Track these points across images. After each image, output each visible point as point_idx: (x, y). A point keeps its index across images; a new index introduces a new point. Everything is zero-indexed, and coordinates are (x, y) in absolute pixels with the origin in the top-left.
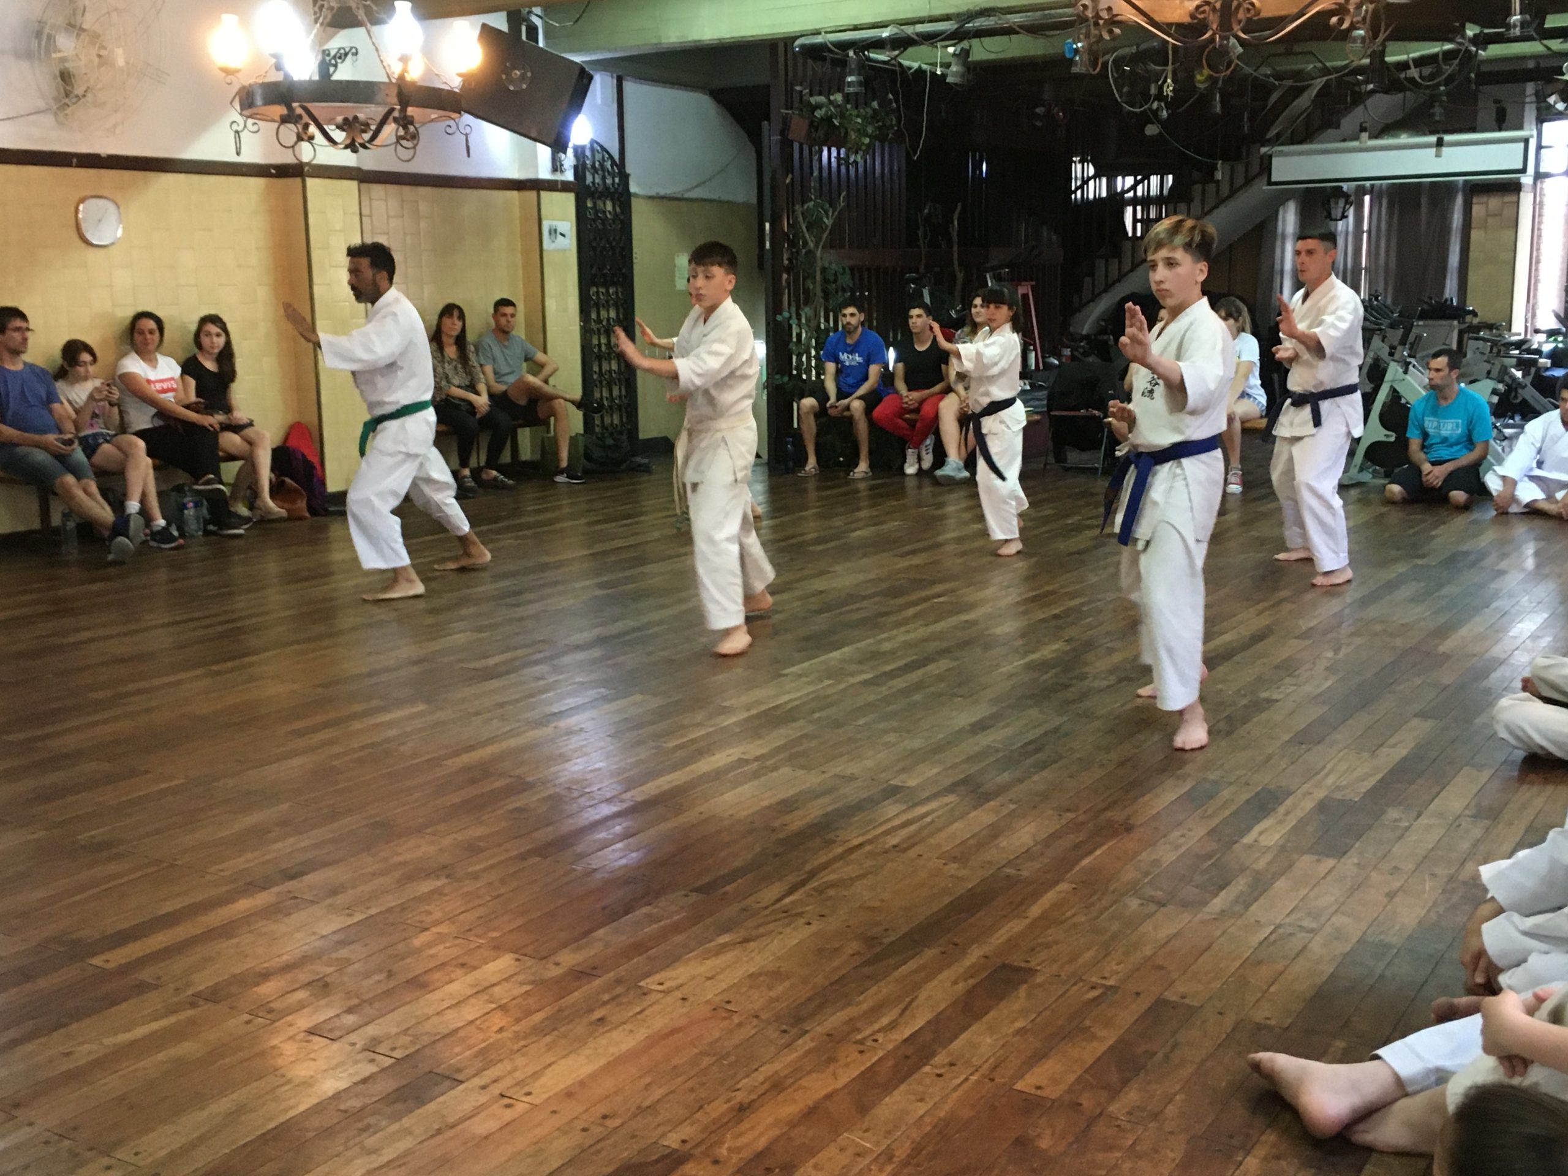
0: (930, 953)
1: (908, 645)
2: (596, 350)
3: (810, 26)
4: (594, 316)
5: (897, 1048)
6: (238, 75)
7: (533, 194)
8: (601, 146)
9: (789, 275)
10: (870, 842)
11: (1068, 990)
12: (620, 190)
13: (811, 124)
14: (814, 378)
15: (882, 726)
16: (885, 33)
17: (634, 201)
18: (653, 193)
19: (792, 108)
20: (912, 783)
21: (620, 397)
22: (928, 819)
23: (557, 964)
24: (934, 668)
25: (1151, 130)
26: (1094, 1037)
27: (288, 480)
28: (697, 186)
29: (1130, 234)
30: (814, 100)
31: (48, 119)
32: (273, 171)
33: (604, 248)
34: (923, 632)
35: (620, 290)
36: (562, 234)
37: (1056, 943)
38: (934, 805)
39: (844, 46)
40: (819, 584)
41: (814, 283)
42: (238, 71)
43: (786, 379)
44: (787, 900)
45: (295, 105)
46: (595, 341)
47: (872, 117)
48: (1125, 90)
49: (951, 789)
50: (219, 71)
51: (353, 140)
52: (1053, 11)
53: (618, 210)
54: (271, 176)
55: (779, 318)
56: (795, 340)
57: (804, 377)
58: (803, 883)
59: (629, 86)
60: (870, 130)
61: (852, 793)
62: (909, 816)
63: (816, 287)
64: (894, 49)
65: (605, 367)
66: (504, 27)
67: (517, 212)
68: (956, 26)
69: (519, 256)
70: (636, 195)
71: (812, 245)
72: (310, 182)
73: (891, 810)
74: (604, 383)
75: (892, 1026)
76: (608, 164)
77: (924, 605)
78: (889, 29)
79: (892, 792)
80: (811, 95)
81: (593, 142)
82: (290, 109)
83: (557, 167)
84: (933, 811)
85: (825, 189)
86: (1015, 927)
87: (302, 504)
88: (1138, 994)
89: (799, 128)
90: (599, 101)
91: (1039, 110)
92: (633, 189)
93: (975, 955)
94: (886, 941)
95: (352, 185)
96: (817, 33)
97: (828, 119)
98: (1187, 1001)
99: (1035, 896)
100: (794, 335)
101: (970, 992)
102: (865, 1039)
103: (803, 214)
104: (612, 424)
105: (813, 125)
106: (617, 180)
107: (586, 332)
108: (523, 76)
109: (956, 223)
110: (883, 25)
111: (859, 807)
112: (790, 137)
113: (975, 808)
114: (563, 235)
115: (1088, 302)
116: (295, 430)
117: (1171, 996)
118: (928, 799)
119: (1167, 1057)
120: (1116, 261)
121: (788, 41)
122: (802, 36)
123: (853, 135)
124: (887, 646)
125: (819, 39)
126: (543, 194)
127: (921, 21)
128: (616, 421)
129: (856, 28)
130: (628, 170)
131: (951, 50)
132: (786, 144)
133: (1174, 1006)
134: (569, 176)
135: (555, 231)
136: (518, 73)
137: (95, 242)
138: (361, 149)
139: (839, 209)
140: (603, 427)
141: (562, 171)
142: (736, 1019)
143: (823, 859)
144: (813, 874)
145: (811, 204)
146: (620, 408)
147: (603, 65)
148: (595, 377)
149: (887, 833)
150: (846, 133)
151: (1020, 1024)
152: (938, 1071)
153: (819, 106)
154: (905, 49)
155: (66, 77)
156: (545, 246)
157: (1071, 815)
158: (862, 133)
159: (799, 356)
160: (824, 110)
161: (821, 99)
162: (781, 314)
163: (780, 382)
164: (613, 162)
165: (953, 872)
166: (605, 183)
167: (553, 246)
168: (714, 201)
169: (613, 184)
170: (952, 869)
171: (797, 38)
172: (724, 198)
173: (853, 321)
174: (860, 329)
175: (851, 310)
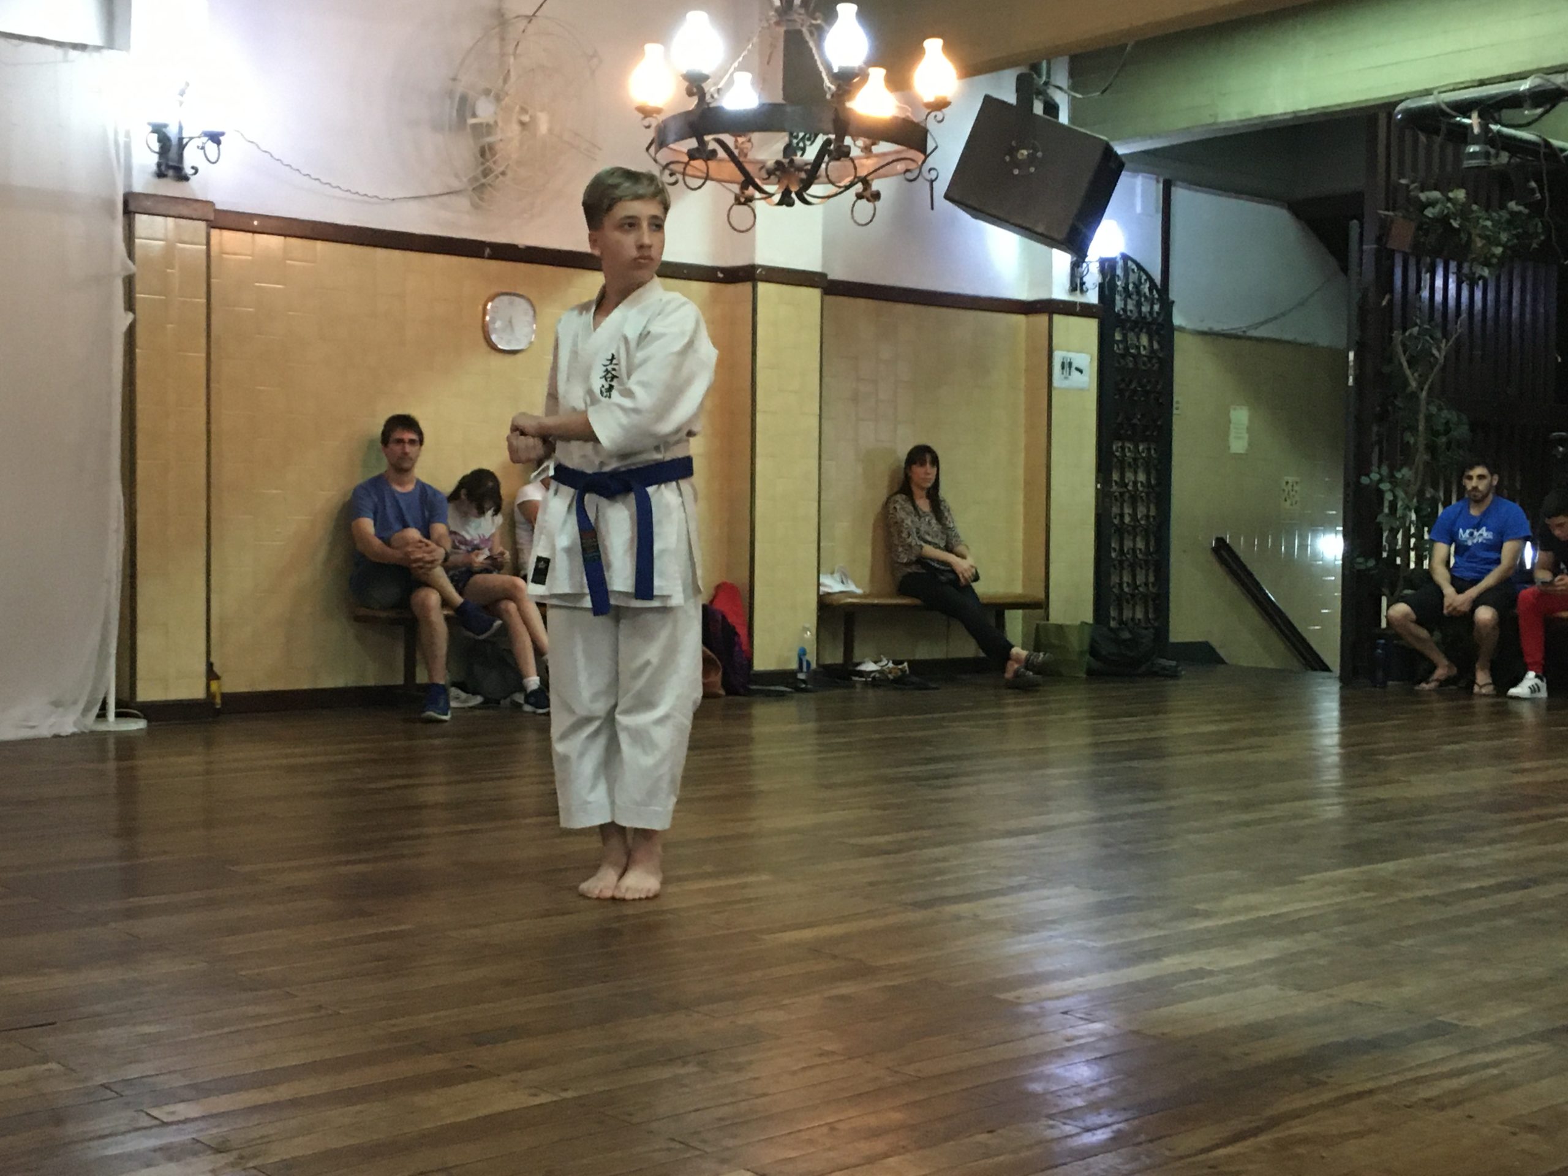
2: (1116, 521)
3: (1420, 86)
4: (1115, 477)
7: (1044, 319)
8: (1140, 267)
9: (1380, 426)
12: (1160, 320)
13: (1419, 228)
14: (1412, 566)
15: (1442, 950)
16: (1524, 86)
17: (1177, 336)
18: (1204, 327)
19: (1393, 210)
20: (1478, 1023)
21: (1146, 584)
24: (1544, 893)
28: (1262, 323)
30: (1423, 196)
31: (463, 202)
32: (720, 275)
33: (1135, 391)
34: (1535, 851)
35: (1153, 446)
36: (1077, 369)
38: (1510, 1053)
39: (1464, 107)
40: (1381, 793)
41: (1416, 435)
43: (1371, 563)
44: (1221, 1152)
46: (1115, 510)
47: (1509, 222)
50: (636, 113)
51: (788, 190)
53: (1156, 346)
54: (721, 281)
55: (1365, 480)
56: (1386, 510)
57: (1398, 561)
58: (1255, 1132)
59: (1180, 194)
60: (1504, 237)
61: (1367, 1026)
62: (1462, 1064)
63: (1418, 440)
64: (1536, 107)
65: (1128, 544)
66: (1011, 98)
67: (1021, 338)
69: (1022, 397)
70: (1181, 329)
71: (1414, 384)
72: (762, 287)
73: (1433, 1052)
74: (1126, 564)
76: (1146, 288)
78: (1530, 80)
79: (1437, 1031)
80: (1422, 191)
81: (1125, 258)
83: (1077, 284)
84: (1505, 1061)
85: (1438, 315)
87: (716, 678)
90: (1139, 209)
92: (1178, 320)
95: (813, 295)
96: (1428, 92)
97: (1443, 220)
100: (1386, 504)
103: (1404, 345)
104: (1133, 619)
105: (1423, 227)
106: (1156, 308)
107: (1103, 498)
108: (1032, 159)
110: (1522, 76)
111: (1375, 1044)
112: (1391, 245)
114: (1081, 371)
116: (722, 590)
118: (1500, 1045)
121: (1388, 106)
122: (1407, 99)
123: (1479, 243)
124: (1470, 863)
125: (1429, 101)
126: (1057, 318)
128: (1139, 615)
129: (1482, 83)
130: (1172, 296)
132: (1384, 256)
134: (1092, 297)
135: (1070, 364)
136: (1025, 152)
138: (797, 201)
139: (1454, 336)
140: (1121, 622)
141: (1082, 291)
143: (1298, 1102)
145: (1416, 330)
146: (1145, 597)
147: (1148, 160)
148: (1113, 555)
149: (1418, 1081)
150: (1470, 240)
153: (1432, 204)
154: (1553, 106)
155: (488, 153)
156: (1055, 383)
158: (1491, 240)
159: (1394, 532)
160: (1438, 208)
161: (1436, 194)
162: (1367, 475)
163: (1362, 567)
164: (1153, 285)
165: (1526, 1147)
166: (1140, 312)
167: (1066, 384)
168: (1289, 342)
169: (1151, 312)
170: (1528, 1141)
171: (1397, 103)
172: (1303, 339)
173: (1482, 486)
174: (1491, 496)
175: (1479, 470)
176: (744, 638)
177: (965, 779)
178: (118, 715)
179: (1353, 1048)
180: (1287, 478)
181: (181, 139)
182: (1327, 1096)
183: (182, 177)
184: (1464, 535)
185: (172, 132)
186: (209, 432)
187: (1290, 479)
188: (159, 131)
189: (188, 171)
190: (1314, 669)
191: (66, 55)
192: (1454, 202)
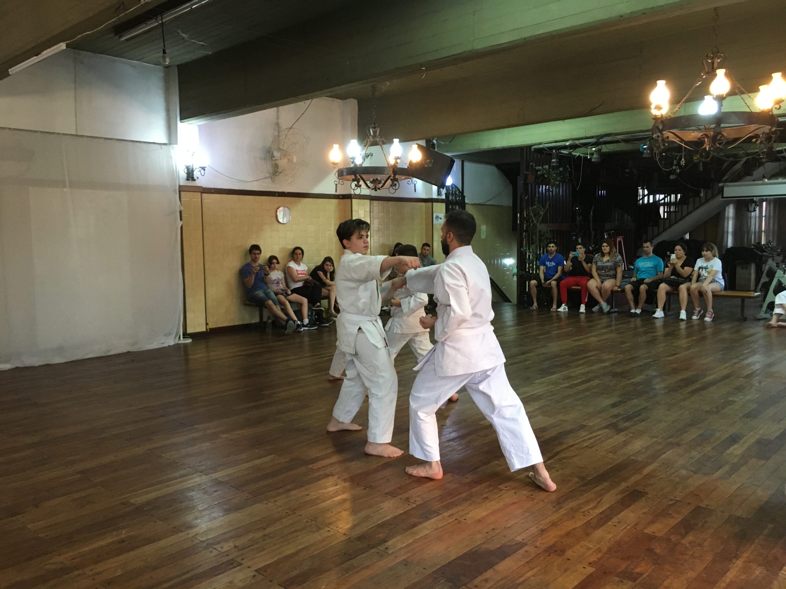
0: (605, 484)
1: (583, 374)
3: (538, 141)
5: (597, 515)
6: (338, 165)
7: (430, 204)
8: (456, 187)
9: (526, 233)
10: (577, 444)
11: (661, 501)
12: (462, 202)
13: (536, 177)
15: (576, 403)
16: (567, 144)
17: (467, 206)
18: (474, 203)
19: (528, 171)
20: (591, 424)
22: (598, 437)
23: (467, 478)
24: (592, 383)
25: (672, 177)
26: (673, 517)
28: (489, 201)
30: (537, 168)
31: (269, 180)
32: (341, 197)
34: (587, 369)
37: (655, 484)
38: (600, 432)
39: (551, 148)
40: (543, 350)
41: (536, 237)
42: (338, 163)
43: (524, 272)
45: (357, 175)
47: (560, 174)
48: (663, 162)
49: (606, 427)
50: (332, 164)
51: (376, 187)
52: (636, 134)
54: (341, 199)
55: (522, 249)
56: (527, 258)
57: (531, 271)
59: (466, 164)
60: (559, 178)
61: (567, 426)
62: (591, 436)
64: (570, 149)
66: (424, 144)
67: (424, 210)
68: (596, 140)
69: (424, 226)
70: (468, 204)
71: (535, 222)
72: (354, 200)
73: (583, 433)
75: (594, 508)
76: (458, 193)
77: (586, 360)
78: (569, 142)
79: (583, 427)
80: (536, 166)
81: (453, 185)
82: (356, 176)
83: (439, 193)
84: (600, 435)
85: (541, 200)
86: (637, 477)
88: (689, 503)
89: (531, 178)
90: (455, 169)
91: (627, 170)
92: (466, 201)
93: (623, 485)
94: (588, 479)
95: (368, 202)
96: (541, 144)
97: (543, 175)
98: (709, 507)
99: (644, 467)
100: (527, 256)
101: (623, 499)
102: (585, 511)
103: (532, 210)
105: (537, 177)
106: (460, 198)
108: (430, 162)
109: (592, 213)
110: (567, 140)
111: (571, 432)
112: (528, 182)
113: (617, 434)
114: (441, 219)
117: (702, 505)
118: (598, 430)
119: (702, 526)
120: (657, 228)
121: (529, 147)
122: (534, 145)
123: (552, 181)
124: (573, 374)
125: (541, 146)
126: (434, 204)
127: (582, 139)
129: (556, 142)
130: (465, 194)
131: (594, 149)
132: (526, 184)
133: (704, 509)
134: (444, 197)
135: (438, 217)
136: (429, 160)
137: (281, 222)
138: (378, 190)
139: (546, 208)
141: (441, 195)
142: (535, 501)
143: (560, 449)
144: (557, 454)
145: (535, 207)
147: (459, 158)
149: (583, 441)
150: (550, 180)
151: (644, 511)
152: (615, 524)
153: (539, 170)
154: (575, 149)
155: (276, 166)
156: (434, 223)
157: (655, 439)
158: (555, 180)
159: (529, 264)
160: (541, 171)
161: (540, 167)
163: (521, 274)
165: (611, 457)
166: (456, 199)
167: (437, 223)
168: (496, 205)
169: (459, 200)
171: (533, 146)
172: (500, 204)
173: (553, 249)
174: (555, 253)
175: (551, 245)
178: (183, 338)
180: (496, 245)
181: (193, 169)
182: (565, 446)
183: (193, 180)
184: (548, 263)
185: (191, 167)
186: (204, 254)
187: (498, 245)
188: (188, 168)
189: (195, 178)
191: (161, 147)
192: (545, 169)
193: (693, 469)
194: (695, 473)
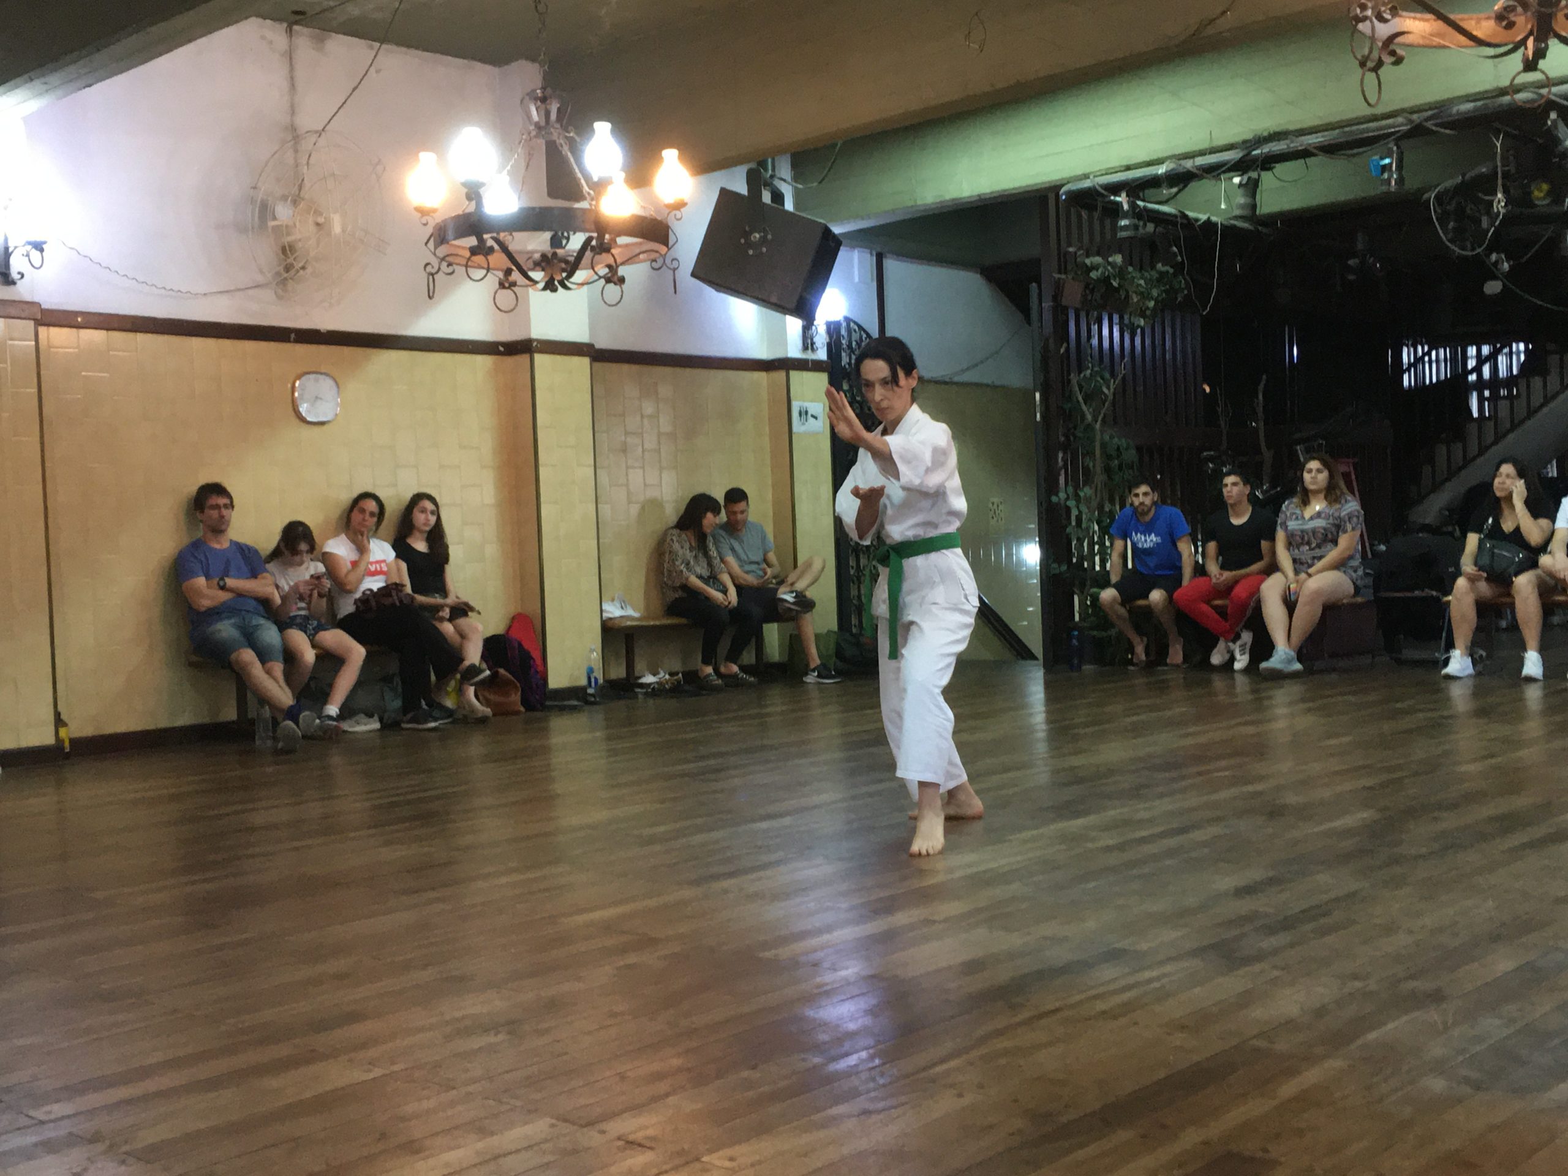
0: (1124, 1135)
3: (1079, 172)
6: (434, 215)
7: (782, 374)
8: (860, 327)
9: (1065, 453)
10: (1072, 1006)
13: (1087, 286)
14: (1098, 568)
15: (1118, 889)
16: (1161, 170)
19: (1065, 273)
20: (1144, 946)
22: (1156, 985)
23: (603, 1132)
24: (1198, 835)
25: (1493, 287)
27: (502, 671)
28: (968, 369)
29: (1475, 414)
30: (1088, 261)
31: (268, 294)
32: (501, 349)
36: (813, 416)
37: (1315, 1129)
38: (1168, 968)
39: (1114, 188)
41: (1095, 461)
43: (1064, 568)
45: (485, 236)
47: (1159, 280)
49: (1195, 953)
50: (415, 214)
51: (552, 279)
54: (499, 353)
55: (1054, 499)
56: (1074, 523)
57: (1086, 565)
59: (892, 265)
60: (1155, 293)
61: (1059, 955)
62: (1131, 980)
63: (1097, 465)
64: (1171, 187)
66: (742, 188)
67: (764, 392)
68: (1241, 155)
69: (767, 439)
71: (1089, 417)
72: (539, 358)
73: (1108, 973)
78: (1165, 165)
79: (1114, 955)
80: (1088, 256)
81: (848, 320)
82: (481, 241)
83: (808, 343)
84: (1165, 975)
85: (1106, 360)
86: (1254, 1108)
87: (516, 698)
89: (1073, 293)
90: (857, 280)
93: (1190, 1138)
94: (1064, 1119)
95: (583, 363)
96: (1086, 176)
97: (1106, 280)
99: (1291, 1072)
100: (1073, 518)
103: (1080, 385)
105: (1089, 287)
108: (763, 240)
109: (1261, 397)
110: (1159, 162)
111: (1064, 970)
112: (1064, 302)
114: (816, 418)
115: (1428, 494)
116: (518, 620)
118: (1161, 963)
120: (1460, 445)
121: (1055, 189)
122: (1068, 182)
123: (1135, 298)
124: (1143, 815)
125: (1087, 184)
126: (793, 373)
127: (1202, 153)
129: (1128, 168)
131: (1237, 180)
132: (1060, 312)
134: (822, 355)
135: (806, 413)
136: (757, 236)
137: (309, 419)
138: (560, 288)
139: (1120, 377)
140: (861, 628)
141: (813, 349)
145: (1089, 372)
147: (862, 238)
148: (852, 572)
149: (1096, 997)
150: (1127, 297)
153: (1095, 268)
154: (1185, 186)
155: (287, 250)
156: (795, 429)
157: (1358, 984)
158: (1145, 296)
159: (1080, 541)
160: (1100, 271)
161: (1098, 260)
163: (1057, 571)
165: (1178, 1043)
167: (803, 429)
168: (987, 386)
170: (1178, 1039)
171: (1063, 185)
172: (999, 382)
173: (1147, 501)
175: (1144, 489)
176: (539, 662)
177: (733, 772)
179: (1045, 975)
180: (993, 500)
181: (7, 249)
182: (1025, 1015)
183: (9, 281)
184: (1136, 537)
187: (996, 500)
189: (15, 275)
190: (1023, 658)
192: (1113, 265)
193: (1474, 1075)
194: (1478, 1087)
